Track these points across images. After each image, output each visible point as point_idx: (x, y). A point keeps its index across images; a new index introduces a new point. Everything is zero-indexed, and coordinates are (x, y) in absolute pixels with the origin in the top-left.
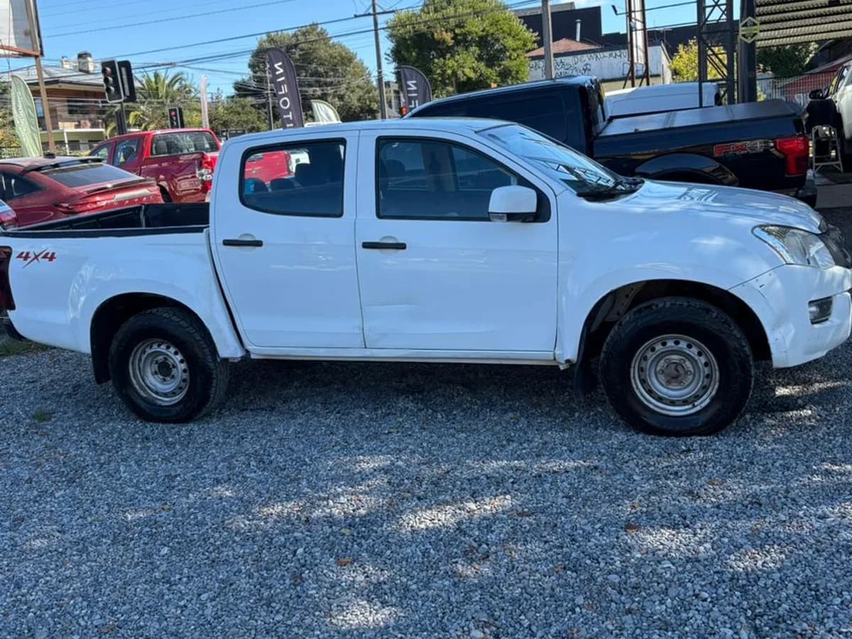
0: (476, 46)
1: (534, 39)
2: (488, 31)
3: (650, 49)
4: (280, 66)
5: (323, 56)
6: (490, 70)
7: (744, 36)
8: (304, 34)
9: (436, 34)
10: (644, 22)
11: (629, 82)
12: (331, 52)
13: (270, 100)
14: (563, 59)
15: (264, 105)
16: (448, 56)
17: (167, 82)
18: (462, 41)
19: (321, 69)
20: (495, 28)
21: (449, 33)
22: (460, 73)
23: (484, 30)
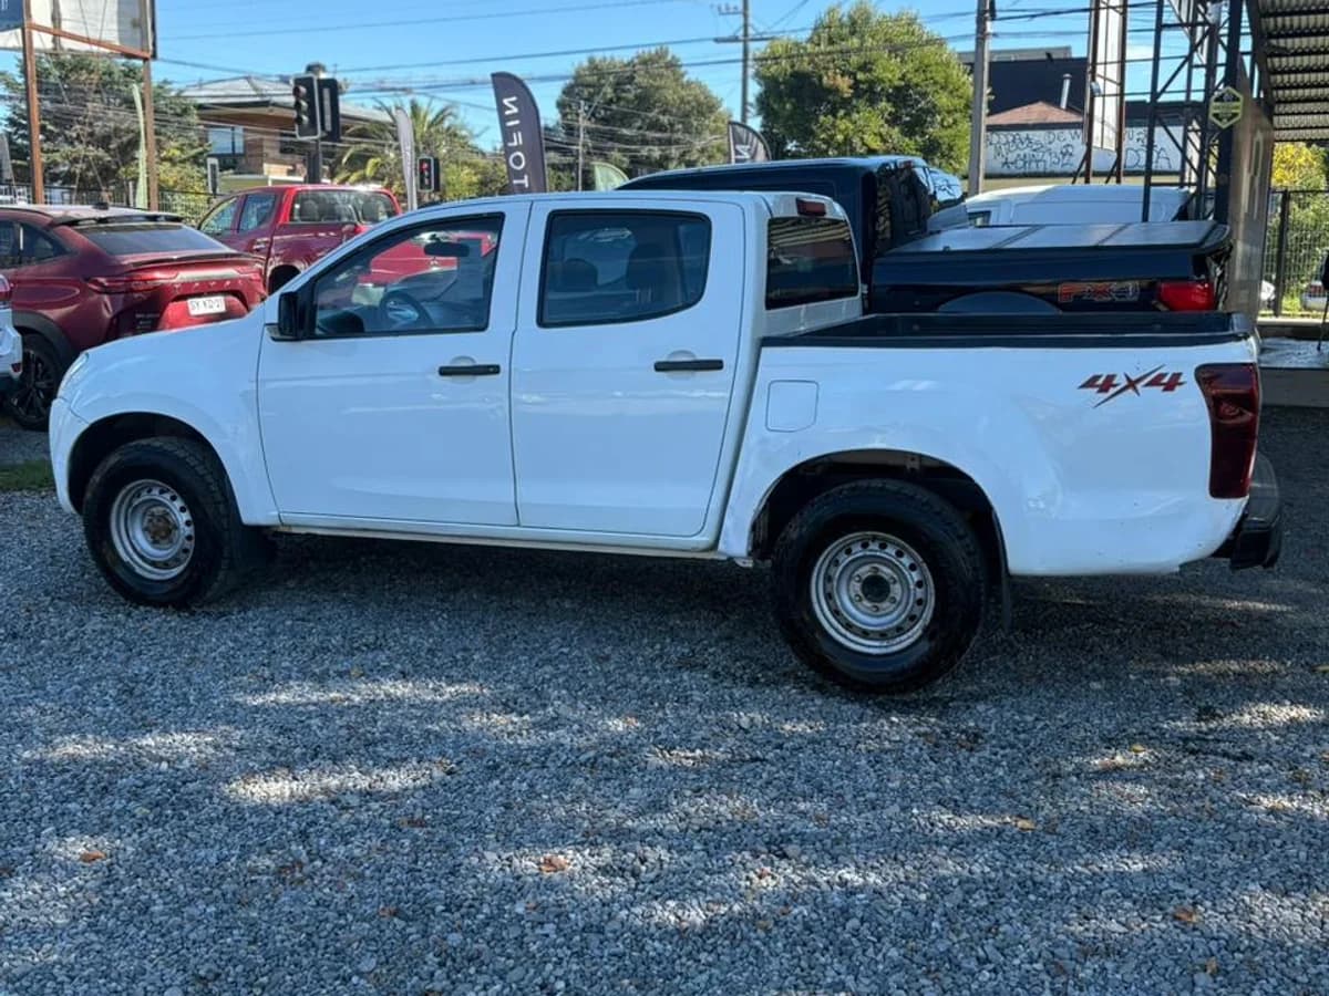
0: (888, 101)
2: (909, 80)
3: (1126, 130)
4: (512, 103)
5: (670, 98)
6: (907, 140)
7: (1216, 115)
8: (644, 62)
9: (825, 79)
10: (1121, 84)
11: (1114, 179)
12: (683, 93)
13: (581, 160)
14: (1031, 133)
15: (571, 167)
16: (841, 113)
17: (430, 118)
18: (868, 92)
19: (665, 119)
20: (922, 76)
21: (846, 78)
22: (856, 140)
23: (903, 78)
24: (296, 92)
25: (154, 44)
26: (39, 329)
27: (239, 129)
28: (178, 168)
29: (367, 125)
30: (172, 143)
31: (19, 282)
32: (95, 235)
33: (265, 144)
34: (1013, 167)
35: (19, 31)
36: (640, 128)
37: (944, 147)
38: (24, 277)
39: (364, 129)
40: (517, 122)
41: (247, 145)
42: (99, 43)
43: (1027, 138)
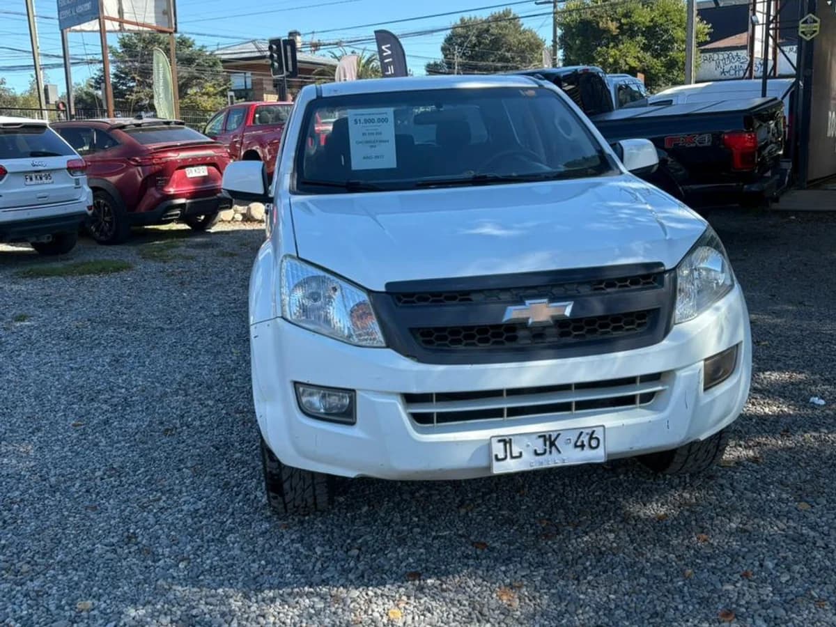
0: (643, 36)
1: (706, 30)
2: (656, 22)
4: (387, 48)
5: (512, 41)
6: (655, 60)
7: (803, 33)
8: (496, 19)
9: (601, 24)
12: (520, 37)
16: (612, 45)
18: (629, 31)
19: (508, 55)
20: (665, 19)
21: (614, 23)
22: (622, 62)
23: (652, 20)
24: (270, 48)
25: (176, 24)
26: (105, 188)
27: (249, 74)
28: (212, 99)
29: (326, 68)
30: (208, 84)
31: (95, 162)
32: (136, 134)
33: (264, 82)
34: (727, 75)
35: (97, 20)
36: (493, 61)
37: (680, 64)
38: (98, 159)
39: (323, 71)
40: (390, 60)
41: (253, 83)
42: (143, 25)
43: (737, 55)
